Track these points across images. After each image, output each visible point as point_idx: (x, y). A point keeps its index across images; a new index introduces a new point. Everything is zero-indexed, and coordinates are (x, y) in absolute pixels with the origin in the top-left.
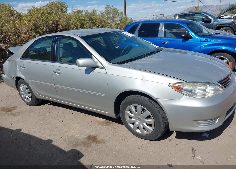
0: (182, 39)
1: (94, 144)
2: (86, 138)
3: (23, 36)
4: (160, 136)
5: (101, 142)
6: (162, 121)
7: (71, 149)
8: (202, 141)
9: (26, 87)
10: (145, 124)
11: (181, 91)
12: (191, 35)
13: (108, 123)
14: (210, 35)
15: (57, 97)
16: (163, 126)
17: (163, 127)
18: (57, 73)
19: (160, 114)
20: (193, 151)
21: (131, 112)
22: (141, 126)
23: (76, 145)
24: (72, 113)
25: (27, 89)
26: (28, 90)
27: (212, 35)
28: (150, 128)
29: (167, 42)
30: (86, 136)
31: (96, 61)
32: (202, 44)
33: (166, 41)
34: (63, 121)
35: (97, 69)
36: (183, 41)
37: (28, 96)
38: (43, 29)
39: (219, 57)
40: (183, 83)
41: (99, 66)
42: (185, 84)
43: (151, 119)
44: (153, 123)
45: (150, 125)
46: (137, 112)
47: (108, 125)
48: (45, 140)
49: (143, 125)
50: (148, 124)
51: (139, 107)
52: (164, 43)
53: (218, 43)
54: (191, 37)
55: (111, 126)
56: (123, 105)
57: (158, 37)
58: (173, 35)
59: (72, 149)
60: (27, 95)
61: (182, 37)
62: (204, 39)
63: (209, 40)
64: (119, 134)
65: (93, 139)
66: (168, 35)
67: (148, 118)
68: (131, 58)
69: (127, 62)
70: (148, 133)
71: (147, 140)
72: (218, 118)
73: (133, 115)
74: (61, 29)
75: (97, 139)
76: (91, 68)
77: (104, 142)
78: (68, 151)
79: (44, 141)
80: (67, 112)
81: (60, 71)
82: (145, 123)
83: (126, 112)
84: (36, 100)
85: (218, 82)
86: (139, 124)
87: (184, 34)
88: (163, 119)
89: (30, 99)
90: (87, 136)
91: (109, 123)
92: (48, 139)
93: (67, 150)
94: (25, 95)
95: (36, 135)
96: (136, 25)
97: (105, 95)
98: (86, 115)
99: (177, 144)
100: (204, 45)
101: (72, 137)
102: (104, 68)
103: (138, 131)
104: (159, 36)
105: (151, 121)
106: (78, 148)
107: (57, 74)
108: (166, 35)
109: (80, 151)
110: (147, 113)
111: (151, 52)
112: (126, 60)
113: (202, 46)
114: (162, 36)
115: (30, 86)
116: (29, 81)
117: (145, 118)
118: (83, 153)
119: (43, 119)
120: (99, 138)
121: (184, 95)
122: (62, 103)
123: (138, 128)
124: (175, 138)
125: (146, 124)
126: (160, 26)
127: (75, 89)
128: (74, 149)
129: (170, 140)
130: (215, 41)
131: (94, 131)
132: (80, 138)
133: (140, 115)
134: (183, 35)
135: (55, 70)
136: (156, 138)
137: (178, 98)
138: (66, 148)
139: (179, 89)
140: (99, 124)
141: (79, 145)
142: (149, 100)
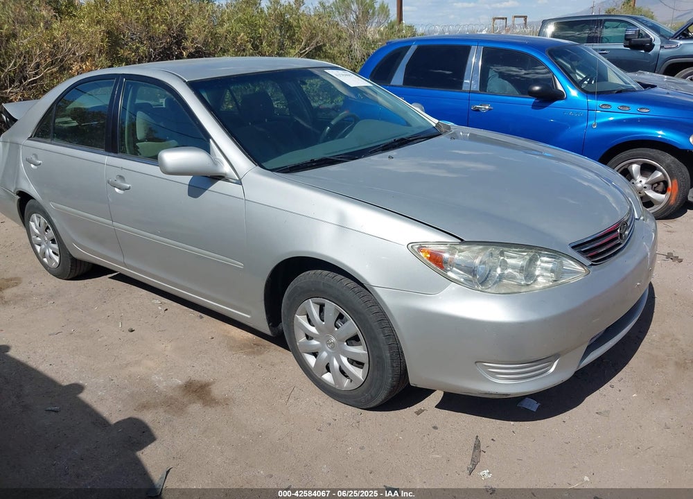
0: (532, 100)
1: (196, 408)
2: (180, 387)
3: (78, 68)
4: (383, 397)
5: (217, 403)
6: (389, 355)
7: (126, 418)
8: (512, 423)
9: (45, 223)
10: (345, 360)
11: (442, 267)
12: (560, 87)
13: (258, 345)
14: (620, 92)
15: (120, 258)
16: (393, 371)
17: (390, 371)
18: (119, 189)
19: (384, 334)
20: (474, 451)
21: (309, 321)
22: (336, 364)
23: (145, 406)
24: (166, 310)
25: (48, 228)
26: (51, 232)
27: (633, 90)
28: (359, 373)
29: (487, 107)
30: (180, 382)
31: (218, 157)
32: (592, 120)
33: (485, 105)
34: (132, 331)
35: (220, 183)
36: (535, 106)
37: (51, 251)
38: (138, 48)
39: (640, 161)
40: (452, 244)
41: (226, 174)
42: (458, 247)
43: (361, 345)
44: (365, 360)
45: (359, 364)
46: (323, 321)
47: (254, 353)
48: (65, 383)
49: (339, 361)
50: (352, 362)
51: (330, 307)
52: (478, 110)
53: (642, 119)
54: (560, 96)
55: (263, 356)
56: (289, 298)
57: (461, 88)
58: (509, 87)
59: (129, 418)
60: (48, 247)
61: (533, 94)
62: (600, 103)
63: (615, 106)
64: (277, 383)
65: (198, 391)
66: (495, 83)
67: (353, 341)
68: (327, 156)
69: (314, 166)
70: (354, 386)
71: (350, 407)
72: (556, 356)
73: (313, 330)
74: (192, 50)
75: (209, 393)
76: (204, 181)
77: (226, 402)
78: (117, 423)
79: (60, 386)
80: (153, 304)
81: (125, 182)
82: (345, 356)
83: (297, 318)
84: (72, 263)
85: (573, 247)
86: (329, 357)
87: (537, 85)
88: (390, 349)
89: (57, 259)
90: (184, 381)
91: (259, 347)
92: (73, 382)
93: (114, 419)
94: (43, 246)
95: (44, 368)
96: (402, 48)
97: (240, 265)
98: (201, 317)
99: (435, 428)
100: (598, 121)
101: (141, 379)
102: (239, 182)
103: (328, 377)
104: (465, 87)
105: (359, 351)
106: (147, 417)
107: (117, 190)
108: (488, 84)
109: (151, 425)
110: (351, 327)
111: (402, 139)
112: (312, 161)
113: (591, 126)
114: (476, 86)
115: (54, 220)
116: (51, 207)
117: (346, 341)
118: (157, 433)
119: (80, 322)
120: (216, 391)
121: (451, 280)
122: (134, 277)
123: (328, 369)
124: (437, 407)
125: (348, 359)
126: (470, 55)
127: (161, 238)
128: (136, 416)
129: (418, 413)
130: (634, 111)
131: (208, 368)
132: (162, 387)
133: (332, 332)
134: (537, 88)
135: (113, 179)
136: (373, 405)
137: (430, 290)
138: (114, 412)
139: (437, 261)
140: (231, 348)
141: (155, 406)
142: (356, 289)
